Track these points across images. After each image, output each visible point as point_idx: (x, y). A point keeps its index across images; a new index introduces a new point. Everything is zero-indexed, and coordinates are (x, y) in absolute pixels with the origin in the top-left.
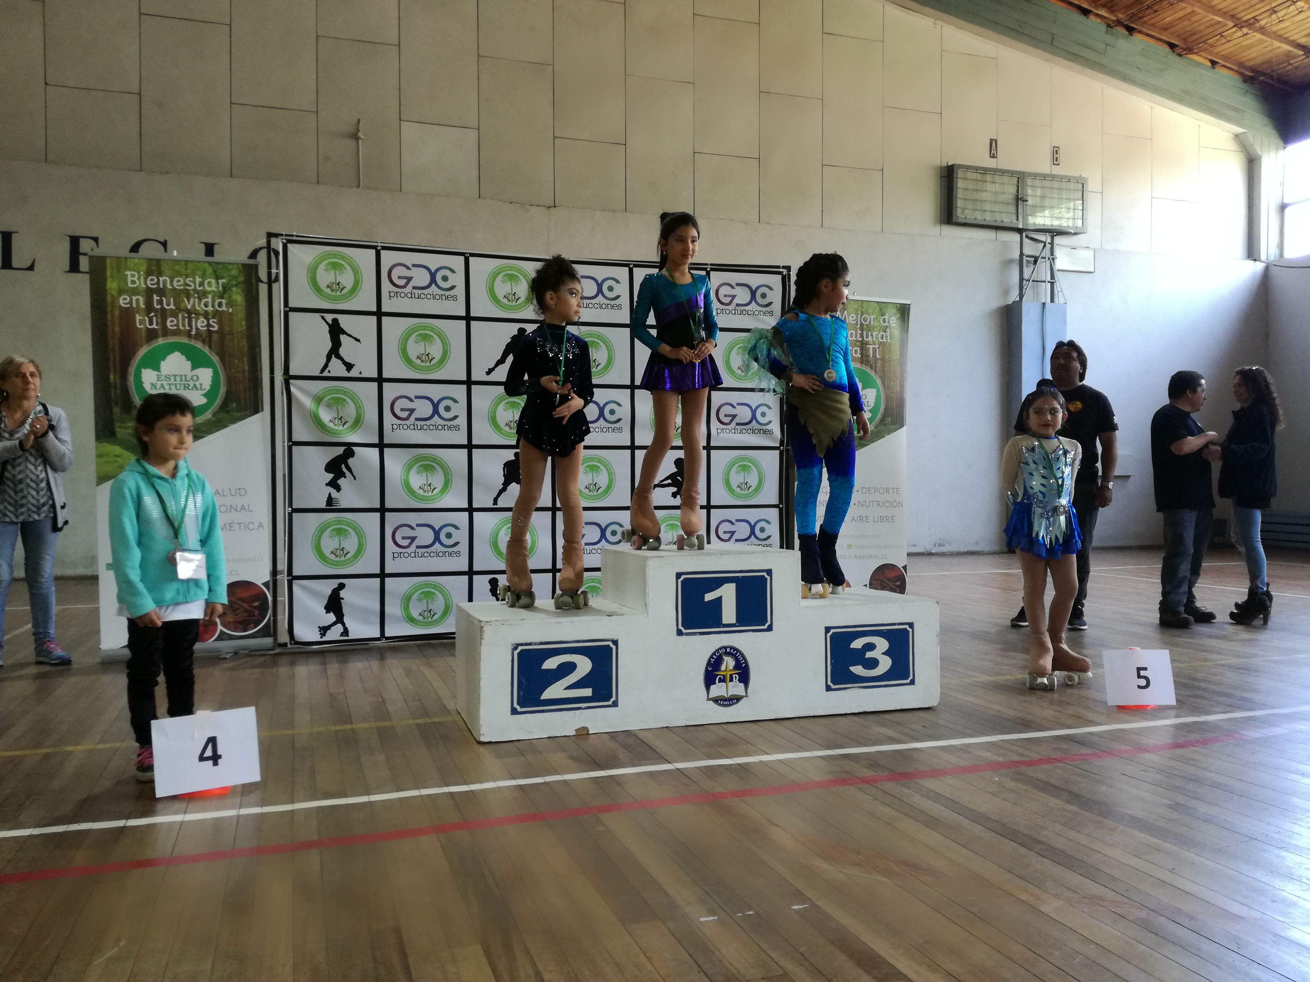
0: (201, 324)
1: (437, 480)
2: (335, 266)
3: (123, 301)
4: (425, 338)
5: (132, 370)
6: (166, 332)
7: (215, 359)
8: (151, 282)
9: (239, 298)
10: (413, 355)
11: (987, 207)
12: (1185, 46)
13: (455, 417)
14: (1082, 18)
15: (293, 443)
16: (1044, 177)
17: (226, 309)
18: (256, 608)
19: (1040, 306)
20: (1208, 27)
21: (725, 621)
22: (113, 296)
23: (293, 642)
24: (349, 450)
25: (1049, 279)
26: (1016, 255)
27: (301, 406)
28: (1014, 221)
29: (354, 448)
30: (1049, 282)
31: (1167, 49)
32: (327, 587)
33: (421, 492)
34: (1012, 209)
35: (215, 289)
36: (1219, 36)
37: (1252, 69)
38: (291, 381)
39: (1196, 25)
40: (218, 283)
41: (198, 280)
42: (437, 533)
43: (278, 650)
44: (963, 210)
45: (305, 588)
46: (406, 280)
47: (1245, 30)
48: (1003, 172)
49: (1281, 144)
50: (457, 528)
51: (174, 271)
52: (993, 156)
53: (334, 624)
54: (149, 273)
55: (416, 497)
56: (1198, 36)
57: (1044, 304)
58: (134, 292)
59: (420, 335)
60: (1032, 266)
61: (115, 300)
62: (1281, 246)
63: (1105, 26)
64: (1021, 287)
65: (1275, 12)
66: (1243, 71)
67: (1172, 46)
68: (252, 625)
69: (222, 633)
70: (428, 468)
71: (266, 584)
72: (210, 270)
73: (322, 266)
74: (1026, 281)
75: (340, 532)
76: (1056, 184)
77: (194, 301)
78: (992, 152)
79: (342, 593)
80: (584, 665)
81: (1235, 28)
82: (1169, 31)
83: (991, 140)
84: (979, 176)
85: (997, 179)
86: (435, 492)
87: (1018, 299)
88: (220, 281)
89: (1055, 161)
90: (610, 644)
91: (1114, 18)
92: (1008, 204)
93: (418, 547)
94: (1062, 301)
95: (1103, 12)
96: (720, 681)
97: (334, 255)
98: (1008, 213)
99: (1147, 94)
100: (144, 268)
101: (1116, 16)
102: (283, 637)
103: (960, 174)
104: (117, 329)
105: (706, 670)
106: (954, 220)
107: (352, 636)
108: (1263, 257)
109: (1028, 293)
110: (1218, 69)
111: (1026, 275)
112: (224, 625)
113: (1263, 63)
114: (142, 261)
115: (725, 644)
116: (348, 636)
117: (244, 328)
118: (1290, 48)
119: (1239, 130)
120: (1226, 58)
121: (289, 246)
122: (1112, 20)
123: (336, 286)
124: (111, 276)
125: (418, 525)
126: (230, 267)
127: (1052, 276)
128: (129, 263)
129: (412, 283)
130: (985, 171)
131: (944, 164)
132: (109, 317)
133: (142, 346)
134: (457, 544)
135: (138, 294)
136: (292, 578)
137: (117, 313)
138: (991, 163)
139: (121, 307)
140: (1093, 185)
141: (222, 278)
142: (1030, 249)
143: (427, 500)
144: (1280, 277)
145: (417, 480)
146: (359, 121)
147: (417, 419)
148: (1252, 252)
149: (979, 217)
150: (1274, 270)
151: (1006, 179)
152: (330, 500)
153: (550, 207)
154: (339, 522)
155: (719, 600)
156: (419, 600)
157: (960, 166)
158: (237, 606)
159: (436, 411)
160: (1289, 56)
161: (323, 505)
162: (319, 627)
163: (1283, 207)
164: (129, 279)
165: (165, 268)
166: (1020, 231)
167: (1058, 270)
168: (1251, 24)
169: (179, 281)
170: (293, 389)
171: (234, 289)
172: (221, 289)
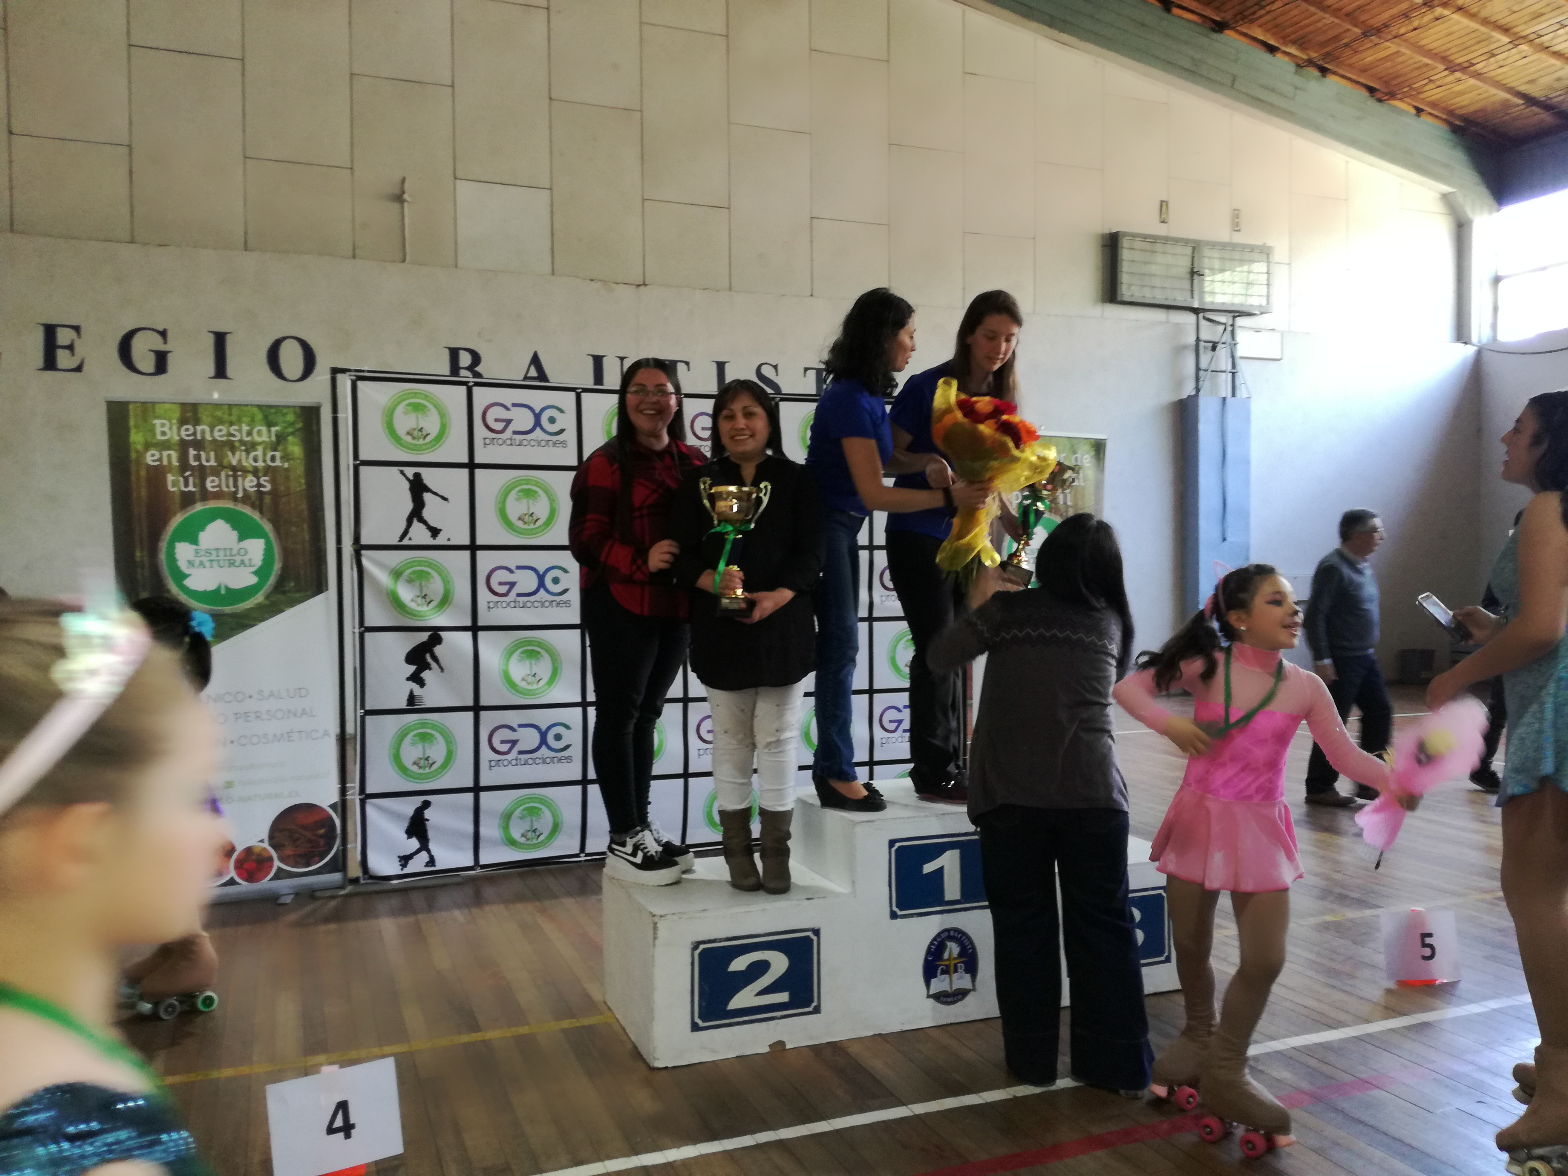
0: (249, 483)
1: (544, 668)
2: (417, 408)
3: (151, 458)
4: (529, 494)
5: (163, 545)
6: (205, 496)
7: (268, 527)
8: (186, 433)
9: (296, 448)
10: (513, 516)
11: (1157, 282)
12: (1386, 91)
13: (565, 591)
14: (1267, 56)
15: (365, 629)
16: (1223, 246)
17: (281, 464)
18: (321, 836)
19: (1220, 402)
20: (1413, 70)
21: (948, 897)
22: (137, 451)
23: (367, 876)
24: (435, 636)
25: (1229, 368)
26: (1192, 340)
27: (376, 583)
28: (1189, 299)
29: (442, 634)
30: (1230, 372)
31: (1365, 93)
32: (409, 807)
33: (523, 685)
34: (1186, 284)
35: (267, 440)
36: (1426, 81)
37: (1463, 118)
38: (363, 552)
39: (1399, 67)
40: (269, 431)
41: (245, 428)
42: (543, 735)
43: (349, 889)
44: (1128, 288)
45: (380, 808)
46: (504, 424)
47: (1458, 75)
48: (1176, 241)
49: (1494, 204)
50: (567, 727)
51: (214, 417)
52: (1163, 222)
53: (417, 852)
54: (183, 421)
55: (517, 691)
56: (1401, 79)
57: (1224, 399)
58: (165, 445)
59: (521, 491)
60: (1210, 353)
61: (141, 455)
62: (1494, 326)
63: (1294, 65)
64: (1197, 379)
65: (1494, 55)
66: (1452, 120)
67: (1371, 90)
68: (316, 859)
69: (280, 870)
70: (532, 655)
71: (333, 806)
72: (259, 416)
73: (400, 409)
74: (1205, 370)
75: (424, 738)
76: (1237, 255)
77: (240, 456)
78: (1163, 216)
79: (428, 814)
80: (779, 963)
81: (1446, 73)
82: (1366, 73)
83: (1162, 202)
84: (1147, 246)
85: (1169, 248)
86: (542, 683)
87: (1193, 393)
88: (274, 429)
89: (1236, 227)
90: (810, 934)
91: (1305, 57)
92: (1182, 278)
93: (521, 752)
94: (1245, 395)
95: (1293, 50)
96: (943, 972)
97: (416, 394)
98: (1182, 289)
99: (1342, 147)
100: (177, 414)
101: (1307, 55)
102: (354, 870)
103: (1125, 243)
104: (144, 493)
105: (926, 960)
106: (1119, 299)
107: (439, 866)
108: (1475, 339)
109: (1205, 386)
110: (1424, 118)
111: (1203, 364)
112: (281, 859)
113: (1475, 112)
114: (173, 406)
115: (948, 926)
116: (435, 866)
117: (304, 487)
118: (1508, 96)
119: (1446, 189)
120: (1434, 105)
121: (360, 384)
122: (1302, 59)
123: (419, 433)
124: (136, 427)
125: (521, 726)
126: (285, 411)
127: (1234, 366)
128: (157, 410)
129: (512, 427)
130: (1154, 239)
131: (1107, 231)
132: (133, 478)
133: (175, 514)
134: (567, 747)
135: (169, 448)
136: (366, 797)
137: (143, 473)
138: (1161, 230)
139: (148, 466)
140: (1280, 253)
141: (274, 425)
142: (1208, 333)
143: (532, 695)
144: (1494, 365)
145: (518, 670)
146: (404, 180)
147: (519, 595)
148: (1461, 334)
149: (1148, 296)
150: (1487, 356)
151: (1179, 249)
152: (412, 699)
153: (639, 285)
154: (423, 725)
155: (940, 871)
156: (522, 818)
157: (1126, 234)
158: (297, 835)
159: (541, 584)
160: (1506, 105)
161: (403, 705)
162: (399, 857)
163: (1497, 280)
164: (158, 430)
165: (204, 416)
166: (1196, 311)
167: (1241, 358)
168: (1464, 68)
169: (220, 430)
170: (365, 562)
171: (290, 438)
172: (274, 438)
